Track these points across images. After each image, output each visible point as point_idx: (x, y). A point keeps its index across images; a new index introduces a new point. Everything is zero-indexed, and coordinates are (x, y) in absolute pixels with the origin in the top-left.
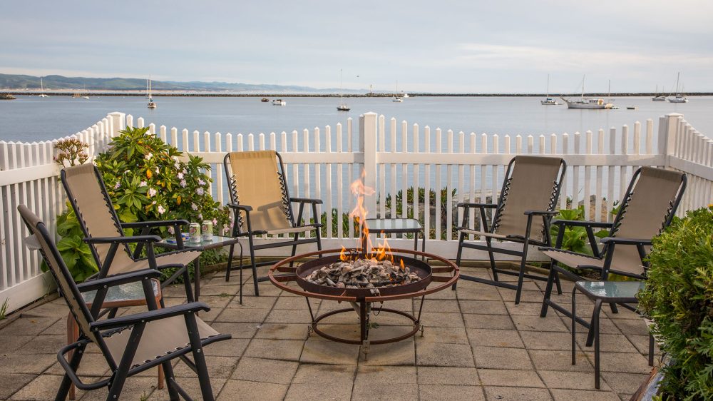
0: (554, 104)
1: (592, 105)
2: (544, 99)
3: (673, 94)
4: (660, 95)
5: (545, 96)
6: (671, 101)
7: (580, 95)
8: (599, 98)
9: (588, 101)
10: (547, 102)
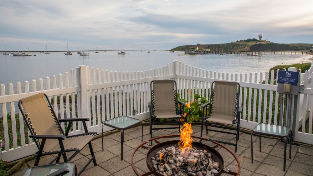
0: (8, 54)
1: (23, 55)
2: (4, 53)
3: (46, 51)
4: (42, 51)
5: (5, 52)
6: (45, 53)
7: (18, 52)
8: (26, 53)
9: (21, 53)
10: (6, 54)
